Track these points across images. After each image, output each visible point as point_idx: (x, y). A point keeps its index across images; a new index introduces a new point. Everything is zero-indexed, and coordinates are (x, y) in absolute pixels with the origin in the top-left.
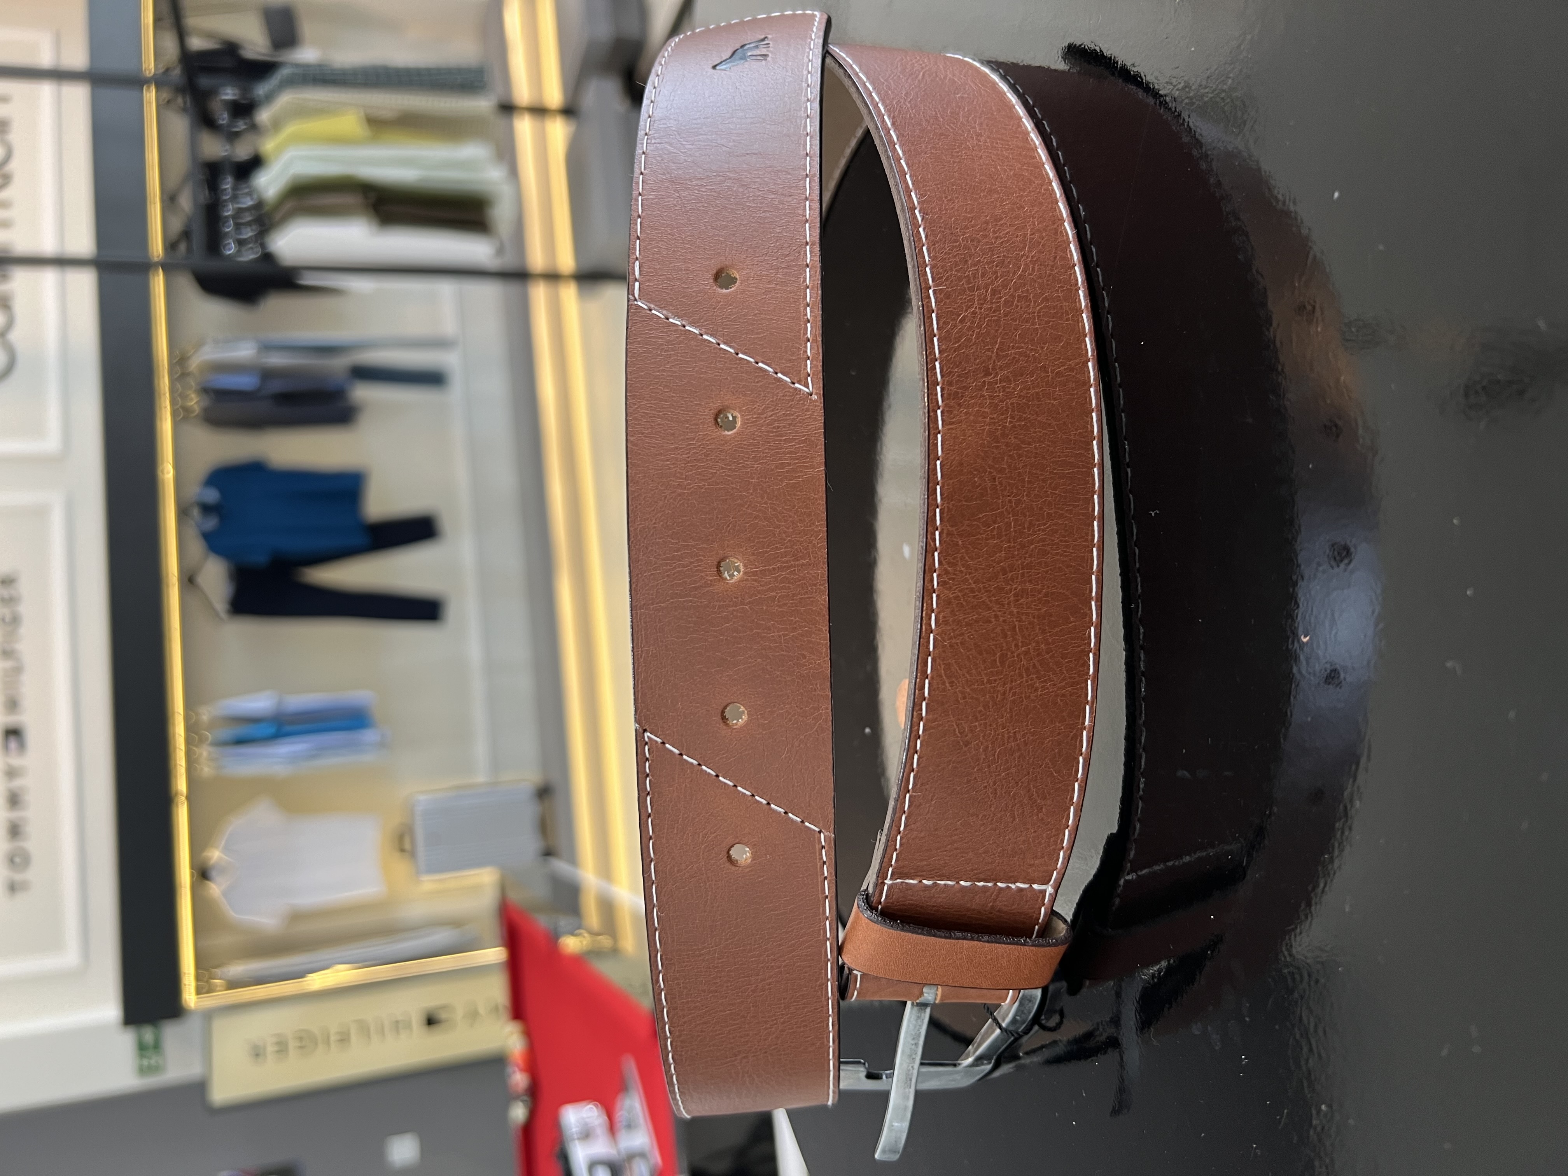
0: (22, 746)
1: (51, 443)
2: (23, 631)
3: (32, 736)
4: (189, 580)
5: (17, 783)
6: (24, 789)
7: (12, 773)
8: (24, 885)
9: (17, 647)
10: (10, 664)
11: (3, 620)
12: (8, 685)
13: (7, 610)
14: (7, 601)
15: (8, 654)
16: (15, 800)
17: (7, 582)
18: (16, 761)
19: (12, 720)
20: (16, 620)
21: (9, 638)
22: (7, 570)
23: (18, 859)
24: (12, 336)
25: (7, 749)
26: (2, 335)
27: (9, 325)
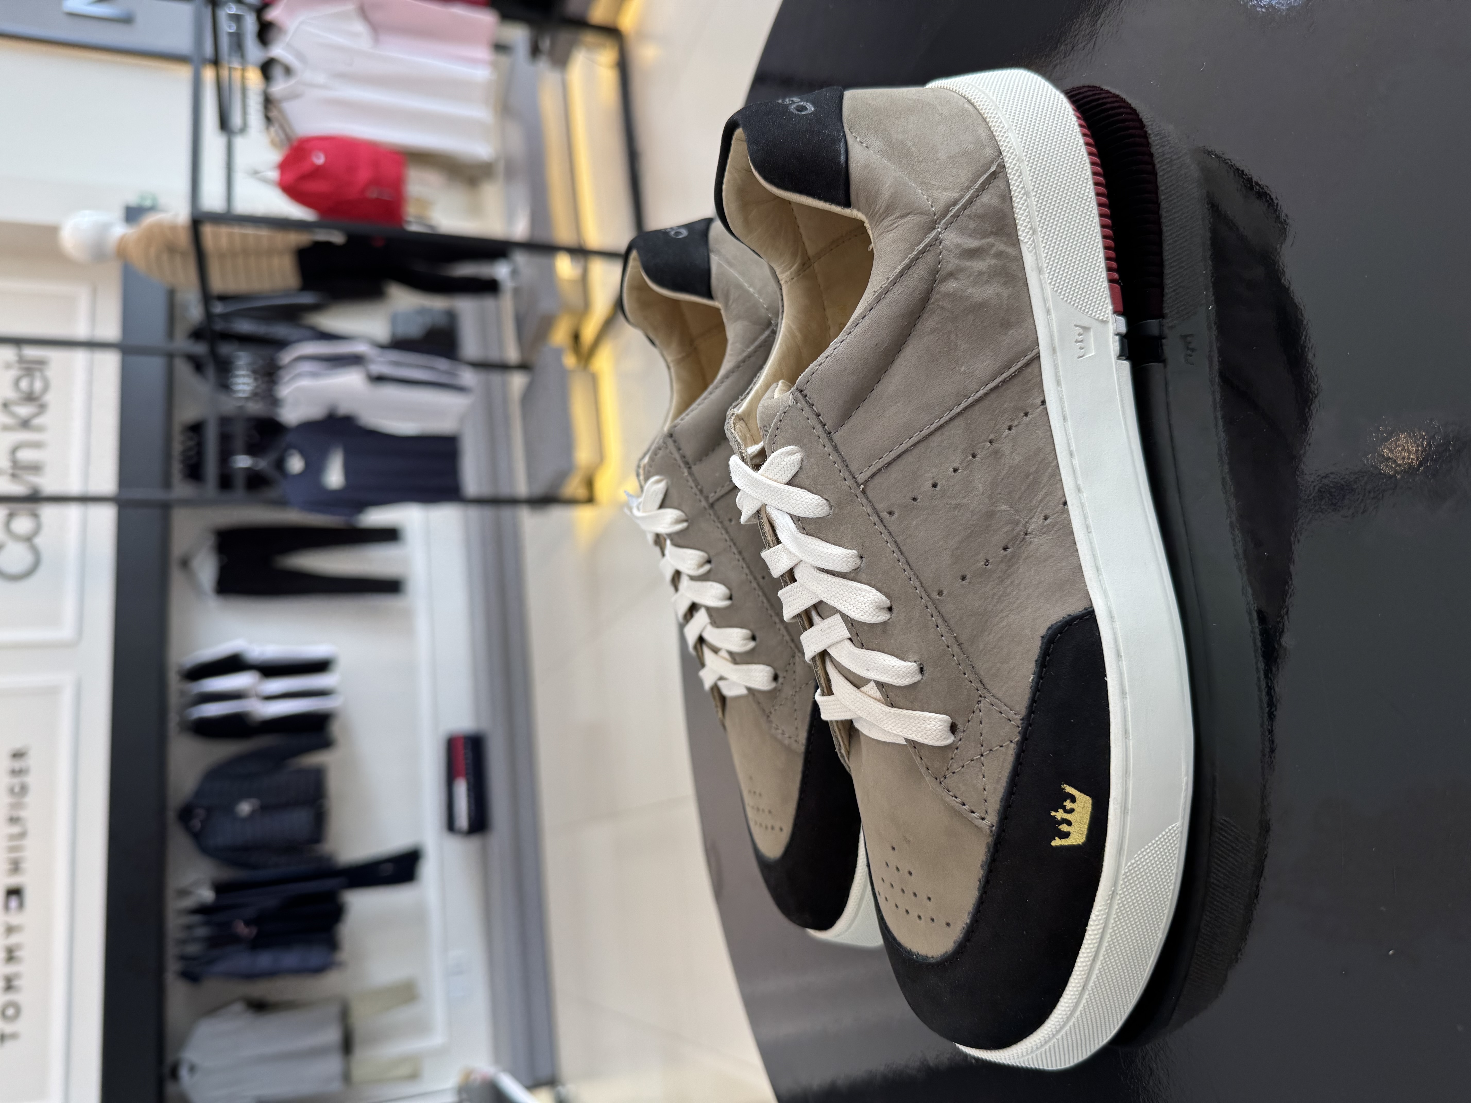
0: (21, 905)
1: (66, 632)
2: (29, 799)
3: (29, 896)
5: (14, 939)
6: (19, 946)
7: (10, 930)
8: (14, 1036)
9: (23, 814)
10: (15, 830)
11: (11, 791)
12: (12, 849)
13: (16, 781)
14: (15, 773)
15: (13, 820)
16: (11, 956)
17: (18, 755)
18: (15, 919)
19: (14, 881)
20: (24, 789)
21: (17, 806)
22: (17, 745)
23: (10, 1012)
24: (38, 541)
25: (7, 907)
26: (29, 539)
27: (37, 530)
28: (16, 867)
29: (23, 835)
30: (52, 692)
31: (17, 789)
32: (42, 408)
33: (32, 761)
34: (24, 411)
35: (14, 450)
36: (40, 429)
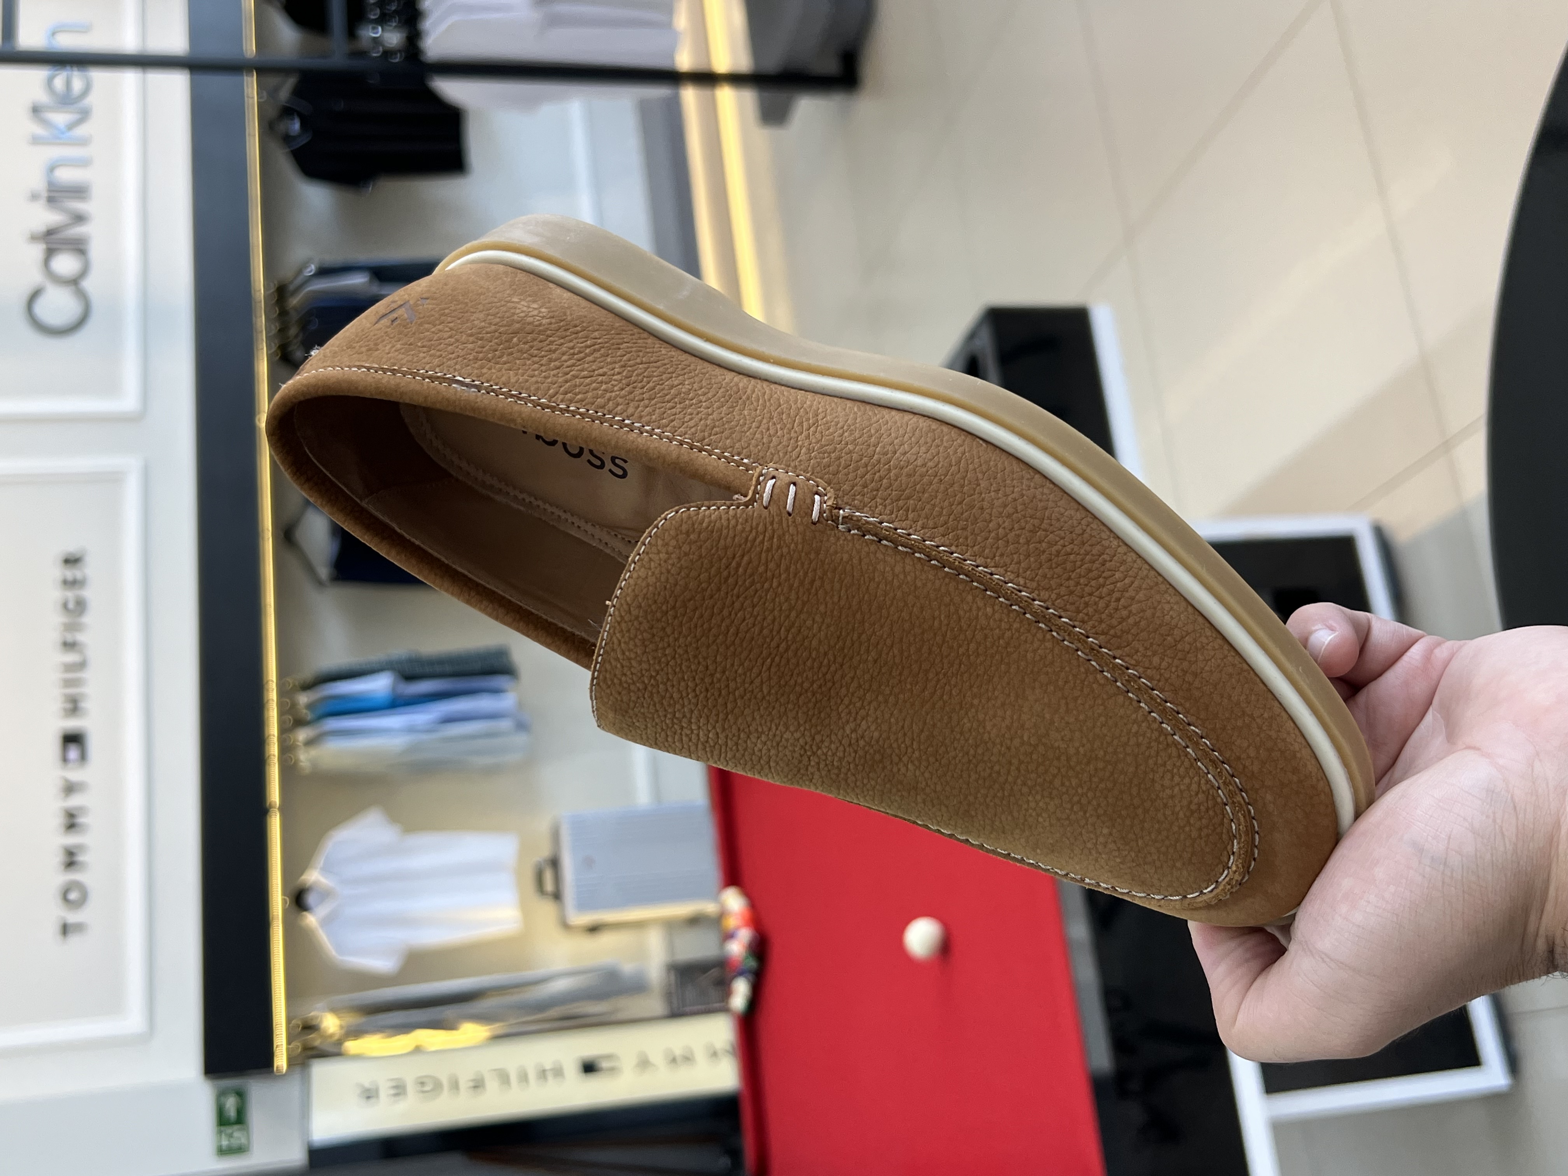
0: (83, 757)
1: (128, 402)
2: (88, 619)
3: (94, 745)
4: (285, 536)
5: (75, 801)
6: (82, 809)
7: (70, 789)
8: (79, 928)
9: (80, 637)
10: (71, 658)
11: (65, 606)
12: (68, 683)
13: (70, 595)
14: (70, 584)
15: (69, 646)
16: (71, 822)
17: (71, 561)
18: (75, 775)
19: (72, 724)
20: (81, 606)
21: (72, 627)
22: (71, 547)
23: (73, 896)
24: (87, 284)
25: (65, 760)
26: (74, 282)
27: (84, 272)
28: (74, 706)
29: (82, 665)
30: (114, 479)
31: (71, 605)
32: (85, 115)
33: (90, 570)
34: (60, 118)
35: (52, 169)
36: (83, 142)
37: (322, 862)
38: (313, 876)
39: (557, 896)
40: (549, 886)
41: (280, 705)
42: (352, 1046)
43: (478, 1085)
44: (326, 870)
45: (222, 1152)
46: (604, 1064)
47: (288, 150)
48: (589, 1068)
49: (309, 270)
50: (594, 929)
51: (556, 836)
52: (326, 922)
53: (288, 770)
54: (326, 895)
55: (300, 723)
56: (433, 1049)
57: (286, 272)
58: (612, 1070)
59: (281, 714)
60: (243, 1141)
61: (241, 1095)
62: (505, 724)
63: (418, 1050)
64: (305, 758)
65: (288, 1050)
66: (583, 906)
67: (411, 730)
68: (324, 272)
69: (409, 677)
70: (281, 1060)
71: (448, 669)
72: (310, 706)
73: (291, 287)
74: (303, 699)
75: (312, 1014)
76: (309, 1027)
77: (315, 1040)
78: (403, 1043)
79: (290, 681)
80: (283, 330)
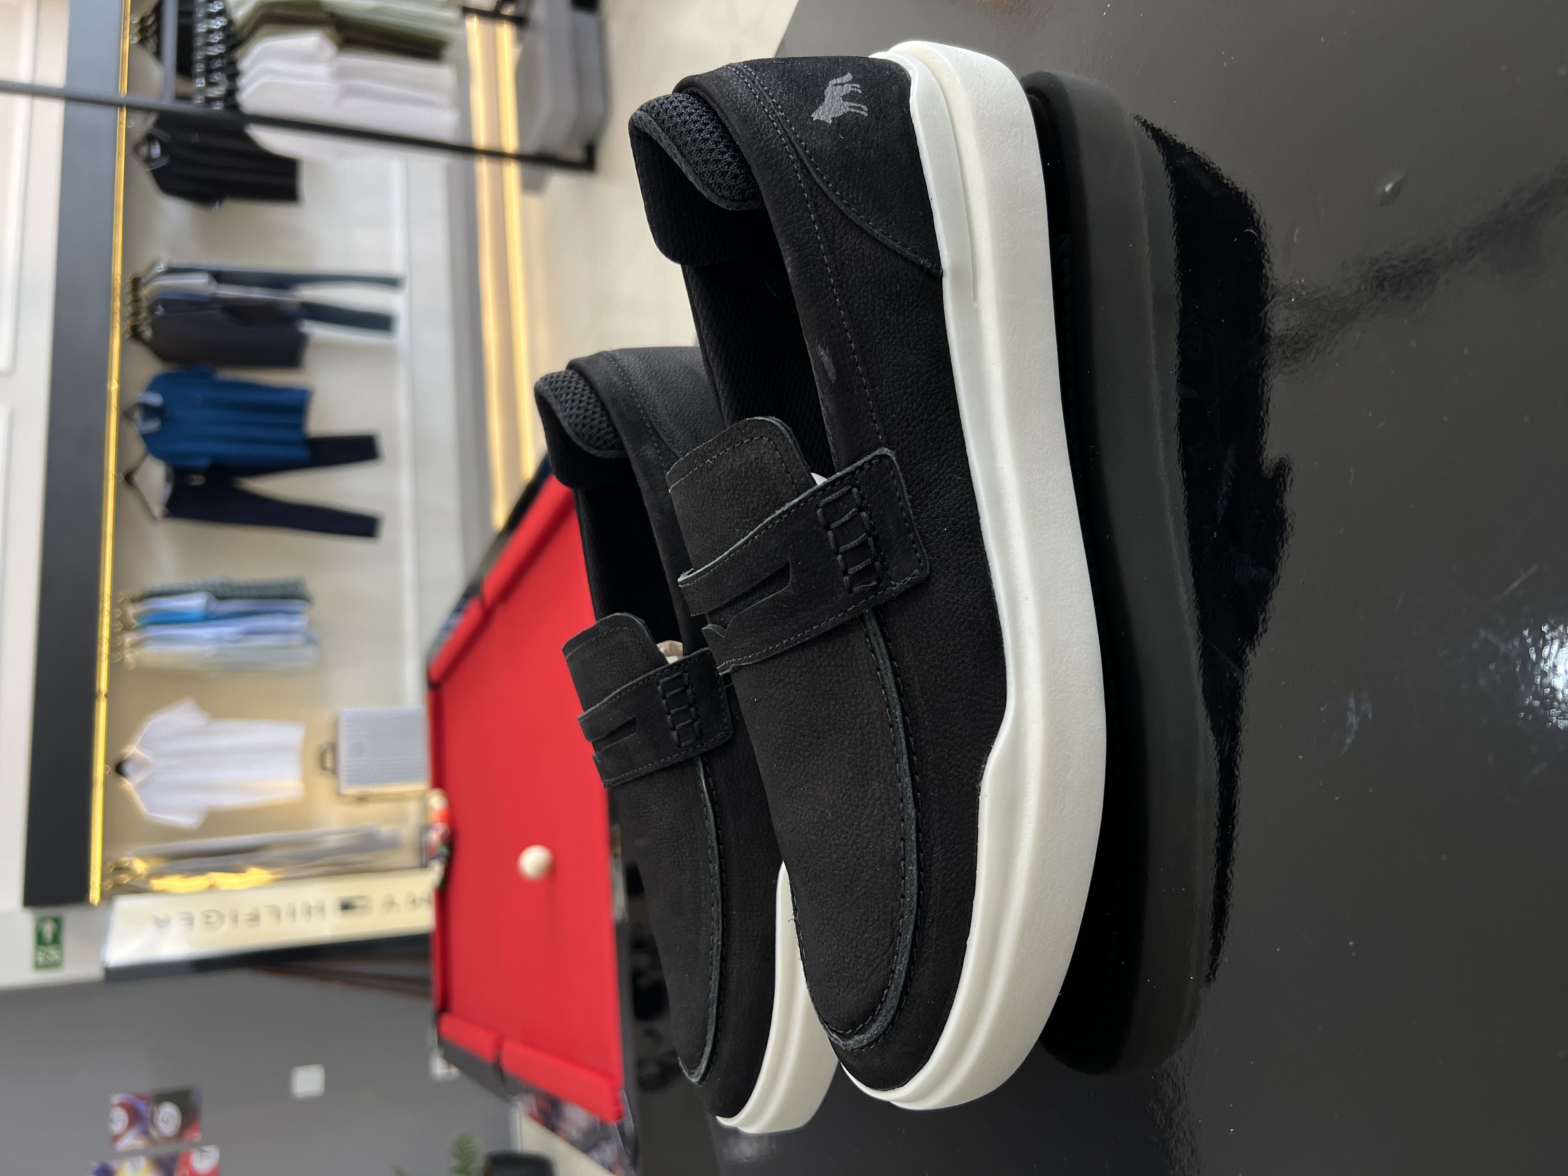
4: (127, 478)
37: (140, 738)
38: (132, 750)
39: (334, 771)
40: (329, 764)
41: (112, 614)
42: (157, 884)
43: (255, 918)
44: (143, 746)
45: (38, 966)
46: (358, 903)
47: (149, 170)
48: (346, 907)
49: (158, 267)
50: (362, 799)
51: (335, 726)
52: (141, 787)
53: (115, 667)
54: (142, 765)
55: (127, 628)
56: (224, 888)
57: (140, 268)
58: (363, 907)
59: (113, 620)
60: (57, 957)
61: (57, 921)
62: (295, 640)
63: (212, 888)
64: (130, 657)
65: (102, 886)
66: (352, 781)
67: (219, 640)
68: (172, 271)
69: (221, 598)
70: (95, 895)
71: (254, 593)
72: (138, 616)
73: (144, 280)
74: (132, 610)
75: (123, 859)
76: (120, 869)
77: (125, 878)
78: (199, 882)
79: (123, 595)
80: (135, 314)
